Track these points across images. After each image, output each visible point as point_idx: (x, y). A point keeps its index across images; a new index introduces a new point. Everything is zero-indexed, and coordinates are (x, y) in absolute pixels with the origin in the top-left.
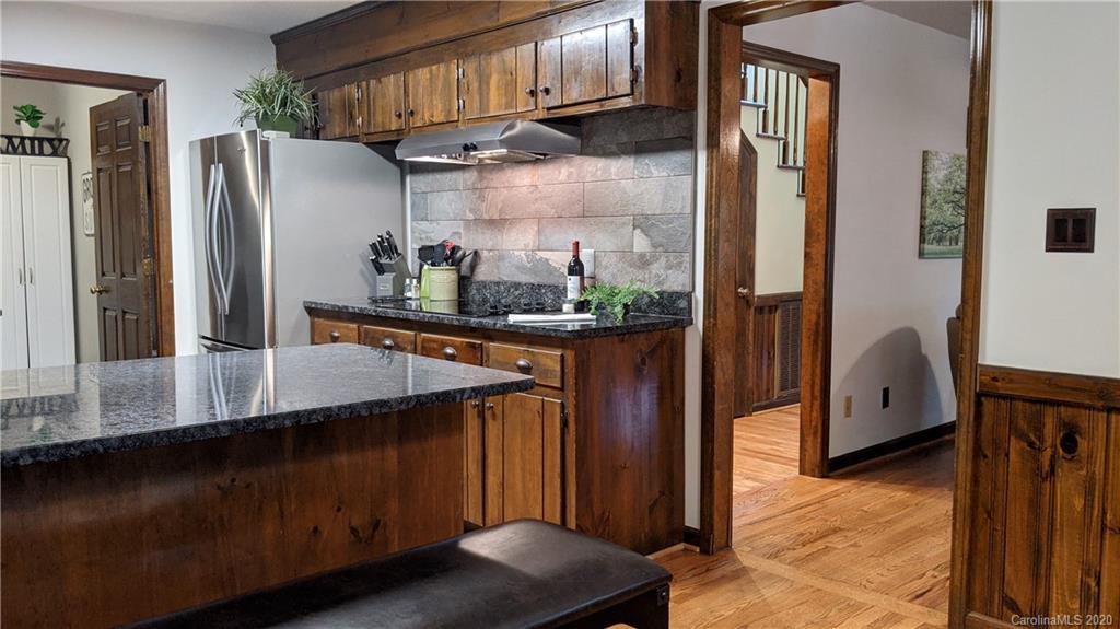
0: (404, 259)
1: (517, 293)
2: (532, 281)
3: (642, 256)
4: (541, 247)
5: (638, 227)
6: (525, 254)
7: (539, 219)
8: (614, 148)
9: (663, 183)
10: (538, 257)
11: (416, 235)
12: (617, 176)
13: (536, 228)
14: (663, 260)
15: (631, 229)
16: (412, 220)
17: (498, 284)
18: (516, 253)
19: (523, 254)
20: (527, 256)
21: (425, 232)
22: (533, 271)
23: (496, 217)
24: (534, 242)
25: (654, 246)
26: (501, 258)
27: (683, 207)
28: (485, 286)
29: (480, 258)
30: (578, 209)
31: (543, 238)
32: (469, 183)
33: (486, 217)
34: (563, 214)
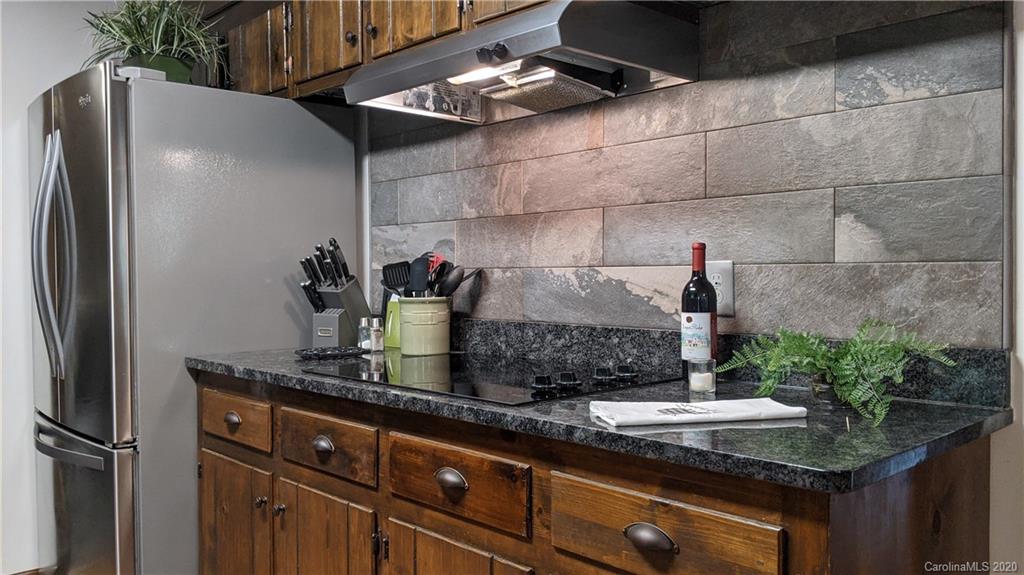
0: (359, 287)
1: (560, 343)
2: (589, 321)
3: (859, 271)
4: (610, 259)
5: (848, 209)
6: (576, 274)
7: (605, 208)
8: (782, 56)
9: (918, 111)
10: (601, 278)
11: (379, 248)
12: (790, 110)
13: (598, 226)
14: (919, 279)
15: (829, 216)
16: (373, 225)
17: (521, 326)
18: (556, 271)
19: (570, 273)
20: (580, 277)
21: (393, 243)
22: (593, 302)
23: (518, 210)
24: (593, 251)
25: (894, 248)
26: (528, 280)
27: (979, 159)
28: (497, 330)
29: (487, 283)
30: (694, 182)
31: (613, 244)
32: (469, 156)
33: (499, 211)
34: (659, 195)
